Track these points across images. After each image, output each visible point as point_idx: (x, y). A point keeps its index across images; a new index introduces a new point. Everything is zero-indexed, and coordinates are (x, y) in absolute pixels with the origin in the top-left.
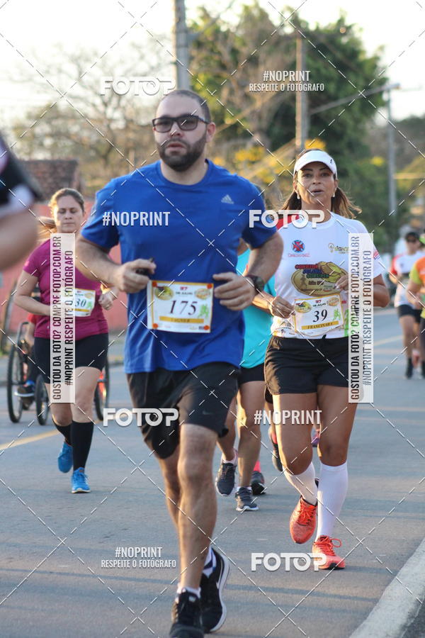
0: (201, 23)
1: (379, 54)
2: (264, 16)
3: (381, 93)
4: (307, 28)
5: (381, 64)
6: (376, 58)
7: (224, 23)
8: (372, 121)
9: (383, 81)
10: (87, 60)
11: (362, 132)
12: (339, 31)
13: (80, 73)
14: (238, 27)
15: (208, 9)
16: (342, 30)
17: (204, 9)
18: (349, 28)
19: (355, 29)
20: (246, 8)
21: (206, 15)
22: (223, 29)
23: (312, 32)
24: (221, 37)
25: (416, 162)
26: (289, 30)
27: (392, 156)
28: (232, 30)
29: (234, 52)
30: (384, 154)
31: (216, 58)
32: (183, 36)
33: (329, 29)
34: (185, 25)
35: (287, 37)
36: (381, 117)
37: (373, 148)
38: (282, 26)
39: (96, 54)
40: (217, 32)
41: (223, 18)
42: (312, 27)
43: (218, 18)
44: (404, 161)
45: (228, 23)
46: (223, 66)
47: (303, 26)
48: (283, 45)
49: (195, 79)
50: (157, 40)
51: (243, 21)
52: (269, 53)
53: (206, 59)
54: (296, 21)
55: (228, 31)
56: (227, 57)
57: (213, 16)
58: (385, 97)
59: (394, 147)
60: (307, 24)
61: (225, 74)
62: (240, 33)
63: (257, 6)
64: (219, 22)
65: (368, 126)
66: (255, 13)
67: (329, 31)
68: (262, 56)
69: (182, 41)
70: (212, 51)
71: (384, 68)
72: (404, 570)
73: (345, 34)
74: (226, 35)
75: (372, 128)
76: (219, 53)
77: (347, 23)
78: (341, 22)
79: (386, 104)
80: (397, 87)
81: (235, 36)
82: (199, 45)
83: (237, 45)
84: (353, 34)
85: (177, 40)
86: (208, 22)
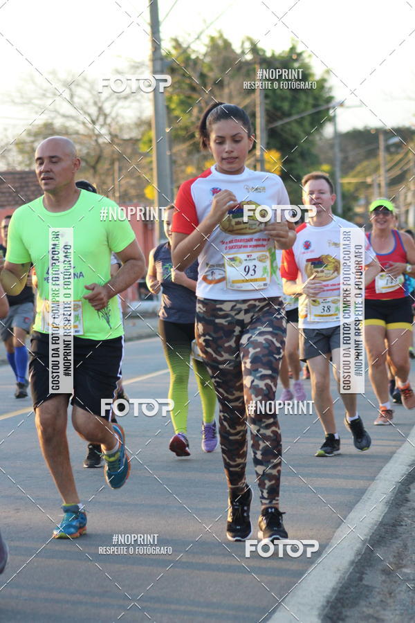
0: (174, 52)
1: (326, 77)
2: (227, 45)
3: (328, 109)
4: (264, 55)
5: (327, 85)
6: (324, 80)
7: (194, 51)
8: (321, 134)
9: (330, 99)
10: (78, 85)
11: (312, 143)
12: (291, 57)
13: (72, 96)
14: (205, 55)
15: (180, 40)
16: (294, 57)
17: (176, 40)
18: (300, 55)
19: (305, 55)
20: (212, 39)
21: (178, 45)
22: (193, 56)
23: (268, 58)
24: (191, 63)
25: (359, 168)
26: (249, 57)
27: (338, 163)
28: (201, 57)
29: (203, 76)
30: (331, 162)
31: (188, 81)
32: (159, 63)
33: (282, 55)
34: (161, 53)
35: (247, 63)
36: (328, 130)
37: (322, 157)
38: (243, 53)
39: (85, 79)
40: (188, 59)
41: (193, 47)
42: (268, 54)
43: (189, 47)
44: (348, 167)
45: (197, 52)
46: (193, 89)
47: (261, 53)
48: (244, 70)
49: (170, 99)
50: (136, 67)
51: (209, 49)
52: (232, 77)
53: (179, 82)
54: (254, 50)
55: (197, 58)
56: (197, 81)
57: (185, 46)
58: (331, 112)
59: (339, 156)
60: (264, 51)
61: (195, 96)
62: (208, 60)
63: (221, 36)
64: (189, 51)
65: (317, 138)
66: (220, 43)
67: (283, 57)
68: (226, 80)
69: (158, 68)
70: (184, 75)
71: (330, 89)
72: (352, 515)
73: (296, 60)
74: (196, 62)
75: (321, 139)
76: (190, 77)
77: (299, 50)
78: (293, 49)
79: (332, 119)
80: (341, 104)
81: (203, 62)
82: (173, 71)
83: (205, 70)
84: (303, 60)
85: (154, 66)
86: (180, 51)
